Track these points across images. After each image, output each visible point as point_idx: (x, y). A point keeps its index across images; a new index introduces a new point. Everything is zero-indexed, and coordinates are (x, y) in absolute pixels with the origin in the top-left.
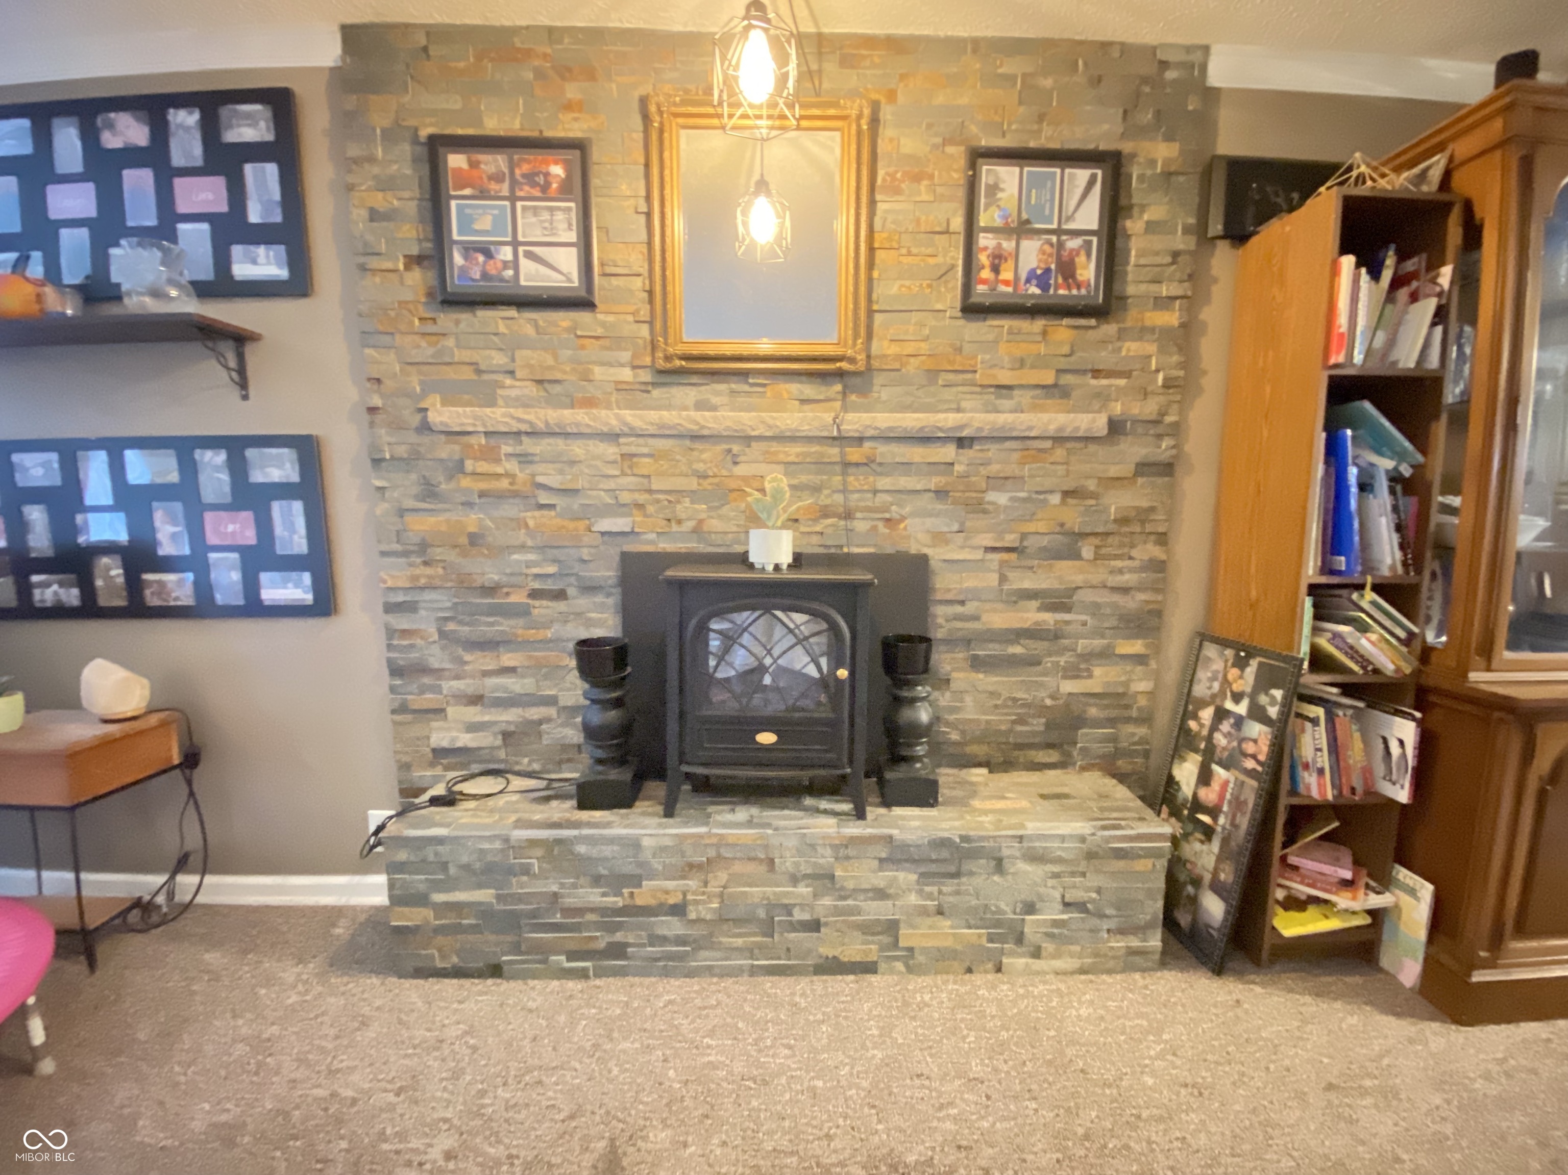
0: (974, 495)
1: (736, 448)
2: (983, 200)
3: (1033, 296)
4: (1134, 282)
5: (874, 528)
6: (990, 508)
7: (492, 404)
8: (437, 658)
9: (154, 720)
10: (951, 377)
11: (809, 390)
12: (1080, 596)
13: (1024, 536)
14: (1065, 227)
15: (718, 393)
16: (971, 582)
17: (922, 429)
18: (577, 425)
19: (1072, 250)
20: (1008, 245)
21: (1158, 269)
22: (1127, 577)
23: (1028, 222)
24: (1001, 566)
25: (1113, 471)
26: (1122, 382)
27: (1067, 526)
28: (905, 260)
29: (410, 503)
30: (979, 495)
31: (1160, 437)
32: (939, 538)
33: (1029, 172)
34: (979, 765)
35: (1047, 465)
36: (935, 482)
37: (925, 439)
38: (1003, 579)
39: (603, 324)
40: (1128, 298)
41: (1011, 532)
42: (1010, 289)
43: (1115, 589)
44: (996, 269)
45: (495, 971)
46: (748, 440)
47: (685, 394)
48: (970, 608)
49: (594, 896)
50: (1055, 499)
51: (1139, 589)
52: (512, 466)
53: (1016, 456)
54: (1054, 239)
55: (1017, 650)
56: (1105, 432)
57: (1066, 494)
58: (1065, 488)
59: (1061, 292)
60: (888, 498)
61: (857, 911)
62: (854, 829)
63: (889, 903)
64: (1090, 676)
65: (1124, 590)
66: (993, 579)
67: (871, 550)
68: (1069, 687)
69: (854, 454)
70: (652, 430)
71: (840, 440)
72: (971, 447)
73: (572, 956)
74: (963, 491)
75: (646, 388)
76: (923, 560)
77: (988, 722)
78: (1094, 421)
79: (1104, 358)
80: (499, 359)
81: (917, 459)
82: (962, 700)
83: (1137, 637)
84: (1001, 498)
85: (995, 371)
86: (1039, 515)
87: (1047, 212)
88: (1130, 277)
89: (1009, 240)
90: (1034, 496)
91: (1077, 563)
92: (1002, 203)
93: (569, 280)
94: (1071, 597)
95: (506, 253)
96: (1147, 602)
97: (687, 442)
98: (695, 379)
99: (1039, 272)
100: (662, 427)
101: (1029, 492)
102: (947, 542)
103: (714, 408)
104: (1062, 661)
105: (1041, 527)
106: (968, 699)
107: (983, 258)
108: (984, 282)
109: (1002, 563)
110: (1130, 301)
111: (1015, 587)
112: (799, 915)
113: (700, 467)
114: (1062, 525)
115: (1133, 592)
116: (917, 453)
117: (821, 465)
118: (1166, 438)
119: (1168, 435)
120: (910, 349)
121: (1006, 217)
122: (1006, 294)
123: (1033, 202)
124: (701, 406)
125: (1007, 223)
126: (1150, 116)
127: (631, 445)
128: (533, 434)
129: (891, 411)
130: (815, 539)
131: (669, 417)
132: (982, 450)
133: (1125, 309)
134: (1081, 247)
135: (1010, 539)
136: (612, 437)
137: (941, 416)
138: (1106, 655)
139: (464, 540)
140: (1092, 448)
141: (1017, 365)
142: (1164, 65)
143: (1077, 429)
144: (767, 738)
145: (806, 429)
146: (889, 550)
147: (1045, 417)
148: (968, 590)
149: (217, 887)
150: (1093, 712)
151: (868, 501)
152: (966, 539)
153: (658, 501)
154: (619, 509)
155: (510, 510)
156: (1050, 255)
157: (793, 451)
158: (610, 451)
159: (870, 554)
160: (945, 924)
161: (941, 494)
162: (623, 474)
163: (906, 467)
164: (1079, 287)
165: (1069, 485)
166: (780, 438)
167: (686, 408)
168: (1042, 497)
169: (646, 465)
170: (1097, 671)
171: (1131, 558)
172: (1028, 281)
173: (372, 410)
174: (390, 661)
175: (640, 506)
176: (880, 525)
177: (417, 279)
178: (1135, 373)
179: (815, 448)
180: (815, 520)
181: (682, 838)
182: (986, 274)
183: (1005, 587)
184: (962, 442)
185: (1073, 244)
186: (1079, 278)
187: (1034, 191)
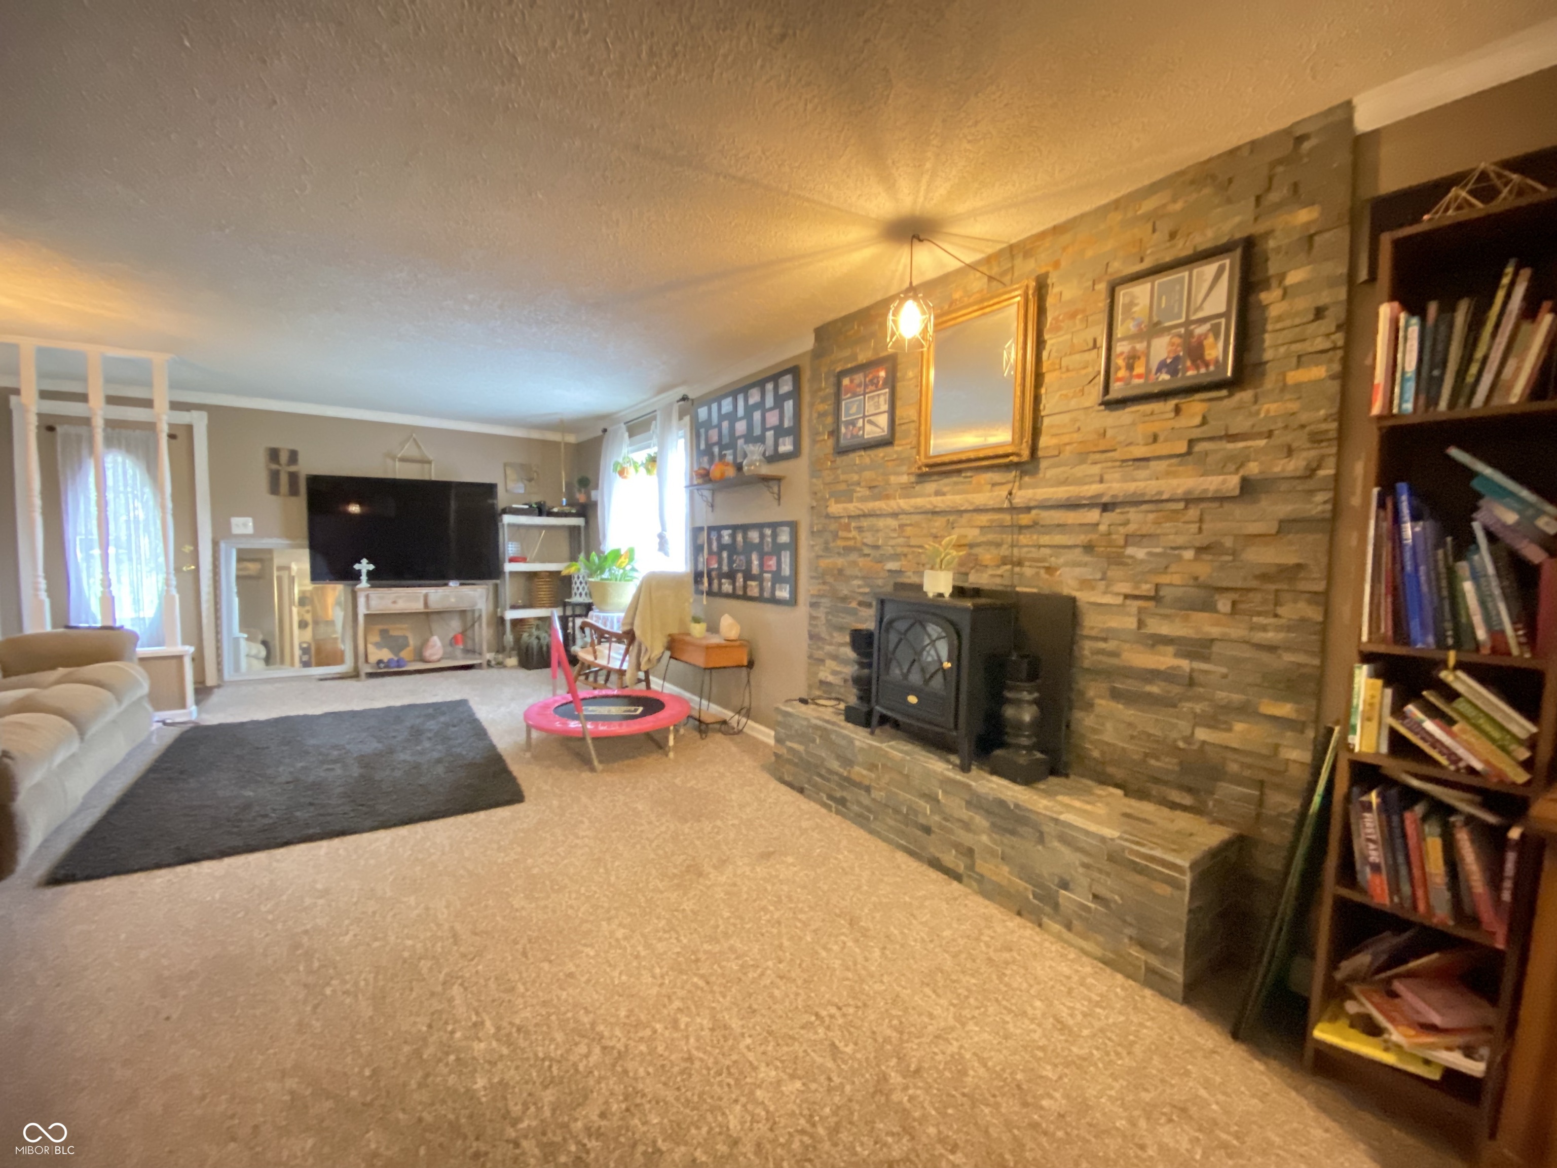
0: (1114, 550)
1: (951, 518)
2: (1120, 317)
3: (1164, 382)
4: (1271, 347)
5: (1038, 574)
6: (1129, 561)
7: (851, 501)
8: (824, 635)
9: (738, 643)
10: (1098, 456)
11: (996, 476)
12: (1216, 648)
13: (1157, 587)
14: (1194, 318)
15: (946, 485)
16: (1114, 623)
17: (1068, 499)
18: (880, 509)
19: (1200, 336)
20: (1140, 346)
21: (1297, 329)
22: (1270, 635)
23: (1158, 323)
24: (1139, 612)
25: (1254, 528)
26: (1262, 443)
27: (1201, 579)
28: (1064, 376)
29: (821, 553)
30: (1120, 550)
31: (1311, 492)
32: (1086, 584)
33: (1159, 284)
34: (1117, 786)
35: (1180, 524)
36: (1082, 539)
37: (1072, 505)
38: (1141, 624)
39: (897, 452)
40: (1266, 363)
41: (1146, 582)
42: (1141, 381)
43: (1259, 647)
44: (1130, 367)
45: (801, 791)
46: (960, 512)
47: (931, 487)
48: (1111, 645)
49: (835, 765)
50: (1189, 554)
51: (1288, 649)
52: (854, 533)
53: (1151, 516)
54: (1182, 330)
55: (1154, 689)
56: (1237, 492)
57: (1201, 550)
58: (1198, 544)
59: (1190, 373)
60: (1047, 551)
61: (951, 831)
62: (959, 777)
63: (971, 835)
64: (1229, 729)
65: (1271, 648)
66: (1131, 623)
67: (1035, 590)
68: (1202, 734)
69: (1025, 519)
70: (912, 510)
71: (1013, 509)
72: (1113, 511)
73: (830, 797)
74: (1106, 547)
75: (911, 485)
76: (1073, 600)
77: (1123, 749)
78: (1224, 482)
79: (1240, 424)
80: (856, 477)
81: (1070, 521)
82: (1103, 725)
83: (1284, 699)
84: (1139, 553)
85: (1132, 448)
86: (1173, 568)
87: (1176, 310)
88: (1267, 343)
89: (1141, 342)
90: (1169, 551)
91: (1215, 615)
92: (1136, 316)
93: (883, 431)
94: (1209, 647)
95: (860, 423)
96: (1300, 665)
97: (930, 516)
98: (935, 478)
99: (1169, 361)
100: (916, 508)
101: (1164, 547)
102: (1093, 588)
103: (944, 494)
104: (1198, 708)
105: (1176, 579)
106: (1109, 726)
107: (1120, 362)
108: (1119, 380)
109: (1140, 610)
110: (1268, 366)
111: (1152, 631)
112: (922, 820)
113: (934, 531)
114: (1196, 579)
115: (1280, 652)
116: (1071, 517)
117: (1003, 528)
118: (1321, 493)
119: (1320, 490)
120: (1066, 439)
121: (1139, 325)
122: (1139, 386)
123: (1163, 306)
124: (938, 493)
125: (1141, 329)
126: (1285, 191)
127: (904, 519)
128: (865, 516)
129: (1052, 486)
130: (998, 581)
131: (919, 501)
132: (1122, 513)
133: (1263, 374)
134: (1209, 330)
135: (1146, 588)
136: (895, 515)
137: (1086, 487)
138: (1246, 711)
139: (836, 572)
140: (1227, 506)
141: (1151, 440)
142: (1300, 140)
143: (1206, 491)
144: (913, 699)
145: (991, 504)
146: (1046, 591)
147: (1174, 482)
148: (1109, 630)
149: (753, 729)
150: (1233, 767)
151: (1035, 553)
152: (1107, 586)
153: (913, 552)
154: (896, 557)
155: (853, 556)
156: (1178, 345)
157: (984, 519)
158: (893, 523)
159: (1034, 594)
160: (1005, 869)
161: (1089, 548)
162: (899, 537)
163: (1061, 527)
164: (1207, 365)
165: (1201, 541)
166: (978, 510)
167: (929, 496)
168: (1176, 552)
169: (909, 530)
170: (1239, 727)
171: (1276, 616)
172: (1159, 370)
173: (813, 508)
174: (809, 632)
175: (905, 555)
176: (1042, 572)
177: (831, 442)
178: (1276, 432)
179: (996, 516)
180: (998, 566)
181: (871, 746)
182: (1122, 373)
183: (1143, 631)
184: (1106, 507)
185: (1200, 330)
186: (1207, 357)
187: (1164, 298)
